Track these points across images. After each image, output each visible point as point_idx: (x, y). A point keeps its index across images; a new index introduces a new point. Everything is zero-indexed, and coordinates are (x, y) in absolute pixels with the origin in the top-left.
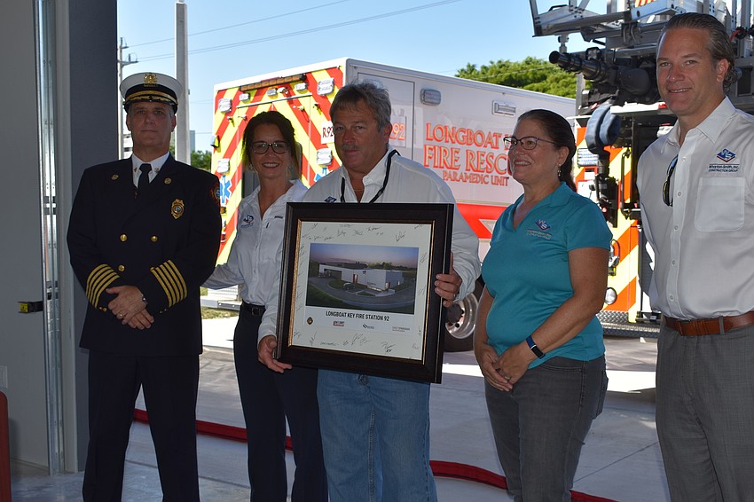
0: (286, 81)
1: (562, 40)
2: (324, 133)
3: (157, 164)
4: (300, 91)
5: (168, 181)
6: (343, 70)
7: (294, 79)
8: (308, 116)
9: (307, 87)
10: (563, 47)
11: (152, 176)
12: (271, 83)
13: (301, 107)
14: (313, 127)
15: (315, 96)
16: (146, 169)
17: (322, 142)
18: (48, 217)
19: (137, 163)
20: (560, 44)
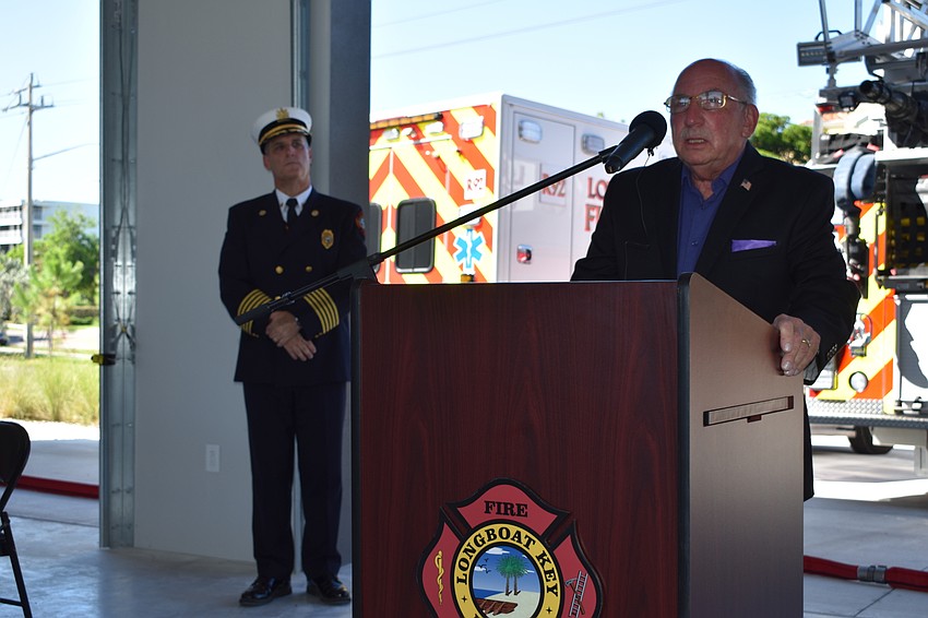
0: (414, 120)
1: (831, 72)
2: (469, 187)
3: (302, 198)
4: (434, 133)
5: (315, 213)
6: (497, 108)
7: (426, 118)
8: (444, 165)
9: (444, 129)
10: (832, 81)
12: (392, 124)
13: (435, 154)
14: (453, 178)
15: (456, 139)
16: (292, 203)
17: (466, 197)
19: (283, 198)
20: (828, 77)
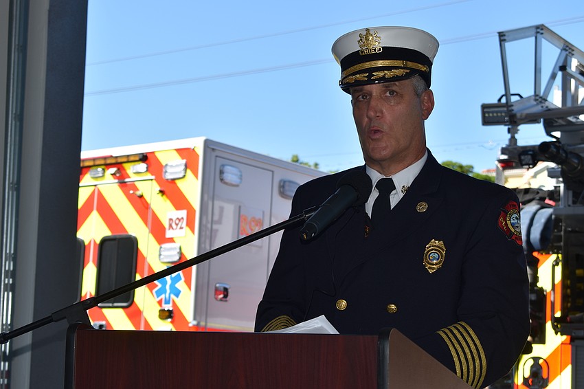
0: (119, 160)
1: (513, 132)
2: (170, 225)
3: (404, 178)
4: (137, 174)
5: (422, 207)
6: (200, 152)
7: (132, 159)
8: (148, 204)
9: (148, 169)
10: (513, 140)
11: (395, 199)
12: (96, 163)
13: (139, 193)
14: (155, 217)
15: (159, 180)
16: (387, 186)
17: (168, 236)
18: (6, 293)
19: (375, 176)
20: (509, 136)
